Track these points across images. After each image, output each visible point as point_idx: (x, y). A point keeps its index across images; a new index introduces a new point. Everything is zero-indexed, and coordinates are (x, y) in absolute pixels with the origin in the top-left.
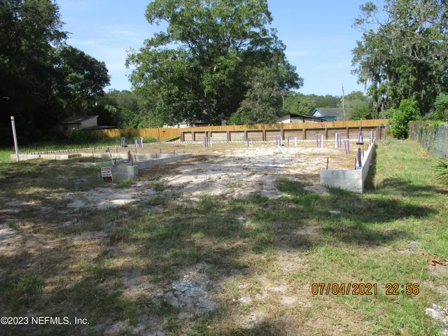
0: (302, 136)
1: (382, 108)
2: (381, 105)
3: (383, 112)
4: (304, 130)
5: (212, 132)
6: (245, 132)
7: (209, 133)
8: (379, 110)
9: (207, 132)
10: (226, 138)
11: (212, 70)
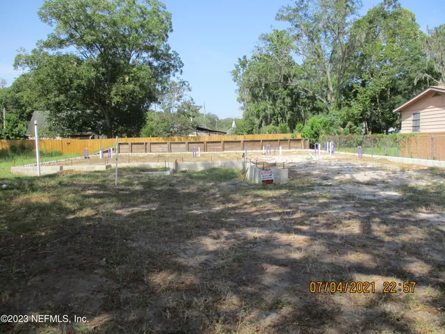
0: (241, 147)
1: (263, 124)
2: (262, 122)
3: (264, 128)
4: (242, 142)
5: (151, 143)
6: (187, 143)
7: (148, 145)
8: (260, 126)
9: (146, 143)
10: (167, 149)
11: (124, 80)
